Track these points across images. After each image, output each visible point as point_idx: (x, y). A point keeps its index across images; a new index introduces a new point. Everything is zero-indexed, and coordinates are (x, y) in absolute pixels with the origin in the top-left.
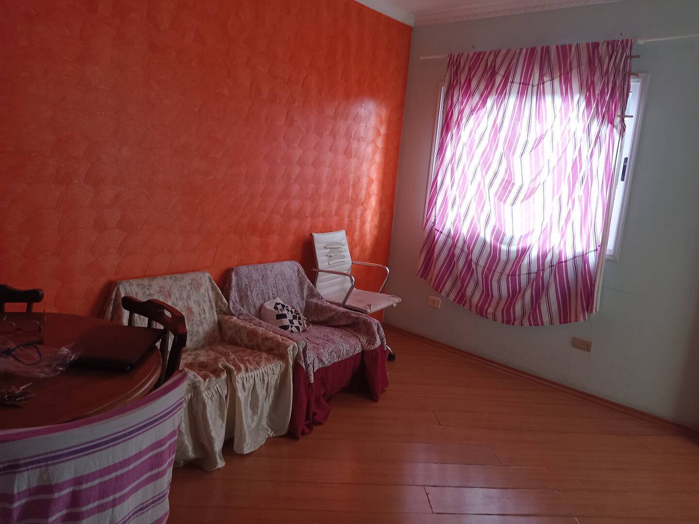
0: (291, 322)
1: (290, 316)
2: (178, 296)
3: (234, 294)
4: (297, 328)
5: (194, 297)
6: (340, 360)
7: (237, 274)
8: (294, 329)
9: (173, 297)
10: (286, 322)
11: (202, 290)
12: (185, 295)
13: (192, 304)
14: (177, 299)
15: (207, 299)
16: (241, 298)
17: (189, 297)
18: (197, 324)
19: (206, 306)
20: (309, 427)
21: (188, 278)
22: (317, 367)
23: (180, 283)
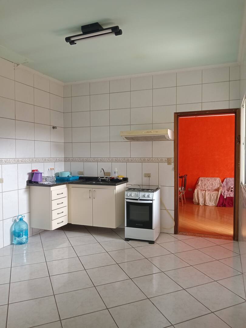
3: (224, 182)
7: (226, 179)
9: (210, 181)
11: (216, 181)
12: (212, 181)
13: (213, 183)
16: (226, 184)
17: (213, 182)
19: (217, 184)
20: (223, 206)
21: (214, 178)
22: (228, 196)
23: (212, 179)
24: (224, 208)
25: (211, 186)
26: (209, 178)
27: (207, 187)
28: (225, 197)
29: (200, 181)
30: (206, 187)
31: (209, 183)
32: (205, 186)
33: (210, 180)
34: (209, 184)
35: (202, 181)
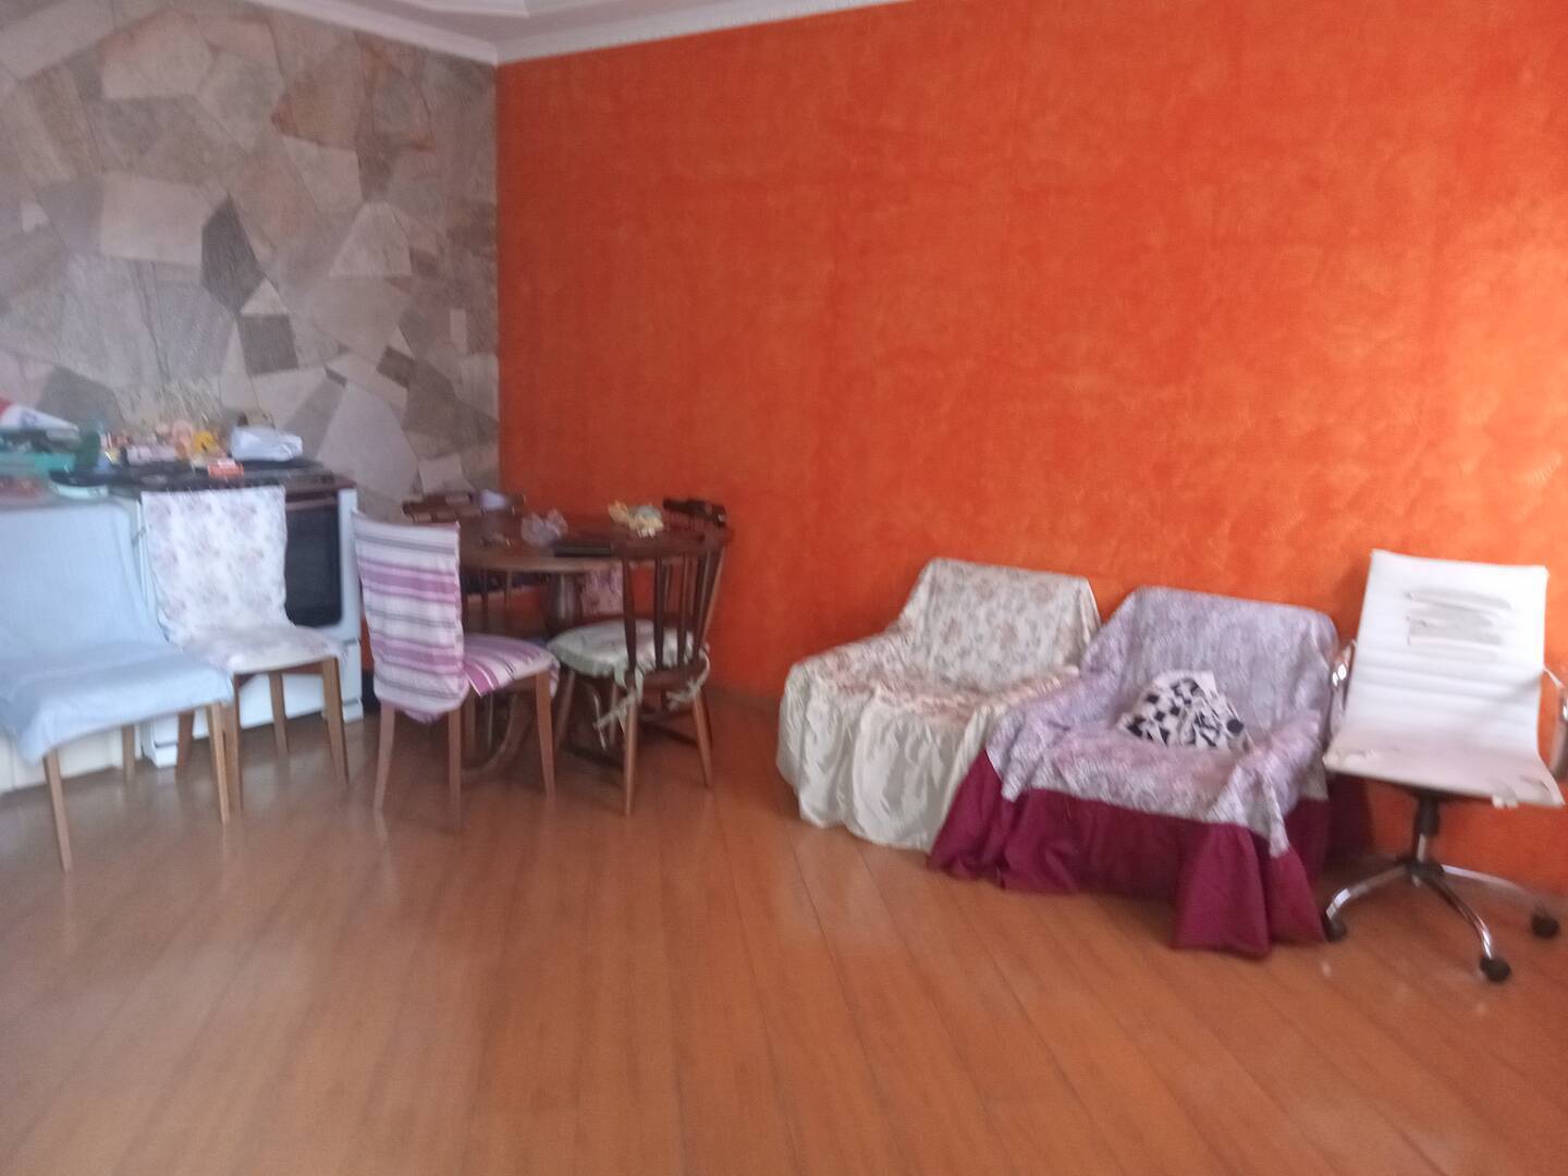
0: (1160, 716)
1: (1164, 704)
2: (1002, 602)
3: (1116, 631)
4: (1165, 734)
5: (1032, 611)
6: (1117, 802)
7: (1139, 601)
8: (1156, 733)
9: (994, 604)
10: (1149, 711)
11: (1051, 607)
12: (1015, 604)
13: (1020, 622)
14: (999, 605)
15: (1053, 626)
17: (1020, 610)
18: (1014, 658)
19: (1047, 637)
21: (1032, 580)
22: (1043, 780)
23: (1017, 584)
24: (986, 889)
25: (996, 647)
26: (997, 577)
27: (964, 654)
28: (1011, 791)
29: (921, 594)
30: (956, 649)
31: (990, 615)
32: (946, 640)
33: (1003, 596)
34: (983, 629)
35: (940, 590)
